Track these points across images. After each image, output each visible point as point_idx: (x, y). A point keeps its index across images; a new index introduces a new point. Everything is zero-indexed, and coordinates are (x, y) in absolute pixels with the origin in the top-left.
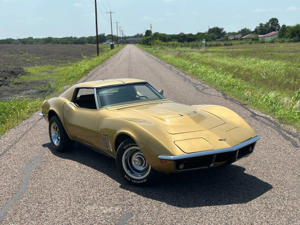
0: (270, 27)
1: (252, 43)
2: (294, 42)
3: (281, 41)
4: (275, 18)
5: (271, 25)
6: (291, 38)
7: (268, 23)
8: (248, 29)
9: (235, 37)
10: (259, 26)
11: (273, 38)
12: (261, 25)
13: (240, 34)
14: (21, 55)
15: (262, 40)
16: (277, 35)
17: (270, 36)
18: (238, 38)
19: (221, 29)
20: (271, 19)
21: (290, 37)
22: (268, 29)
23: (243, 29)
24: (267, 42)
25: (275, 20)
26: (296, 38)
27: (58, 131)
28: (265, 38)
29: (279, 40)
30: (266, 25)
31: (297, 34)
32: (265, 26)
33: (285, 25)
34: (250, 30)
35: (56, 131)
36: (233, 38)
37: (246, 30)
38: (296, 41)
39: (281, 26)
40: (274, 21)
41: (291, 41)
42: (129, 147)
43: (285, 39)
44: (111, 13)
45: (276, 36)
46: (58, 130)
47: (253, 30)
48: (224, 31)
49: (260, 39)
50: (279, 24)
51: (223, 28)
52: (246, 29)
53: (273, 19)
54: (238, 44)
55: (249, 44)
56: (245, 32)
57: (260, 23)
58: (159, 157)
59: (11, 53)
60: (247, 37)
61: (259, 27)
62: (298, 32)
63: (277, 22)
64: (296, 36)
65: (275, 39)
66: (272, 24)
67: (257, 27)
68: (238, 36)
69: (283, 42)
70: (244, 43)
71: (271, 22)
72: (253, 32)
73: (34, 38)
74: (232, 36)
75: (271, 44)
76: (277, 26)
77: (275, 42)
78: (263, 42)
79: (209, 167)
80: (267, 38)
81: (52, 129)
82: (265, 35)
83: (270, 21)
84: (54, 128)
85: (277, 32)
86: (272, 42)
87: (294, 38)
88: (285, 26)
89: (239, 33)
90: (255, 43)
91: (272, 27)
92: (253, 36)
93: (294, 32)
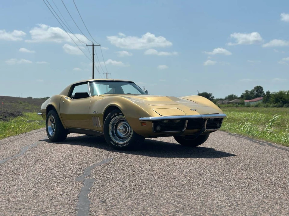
0: (255, 94)
1: (238, 106)
2: (278, 107)
3: (266, 106)
4: (260, 86)
5: (256, 93)
6: (275, 104)
7: (253, 91)
8: (235, 96)
9: (222, 102)
10: (244, 92)
11: (257, 103)
12: (247, 92)
13: (228, 100)
14: (20, 104)
15: (248, 104)
16: (262, 100)
17: (255, 101)
18: (225, 103)
19: (209, 94)
20: (256, 87)
21: (274, 102)
22: (254, 96)
23: (230, 96)
24: (252, 106)
25: (260, 87)
26: (279, 104)
27: (54, 124)
28: (250, 103)
29: (264, 105)
30: (252, 92)
31: (280, 100)
32: (250, 93)
33: (269, 91)
34: (237, 96)
35: (53, 123)
36: (221, 103)
37: (233, 97)
38: (279, 107)
39: (265, 93)
40: (259, 89)
41: (275, 106)
42: (115, 116)
43: (269, 104)
44: (107, 74)
45: (261, 102)
46: (54, 122)
47: (239, 96)
48: (212, 96)
49: (246, 104)
50: (264, 92)
51: (211, 94)
52: (232, 95)
53: (257, 86)
54: (225, 107)
55: (235, 107)
56: (231, 97)
57: (246, 90)
58: (140, 119)
59: (11, 102)
60: (233, 101)
61: (245, 94)
62: (281, 98)
63: (262, 90)
64: (279, 102)
65: (259, 104)
66: (257, 91)
67: (243, 94)
68: (226, 101)
69: (267, 106)
70: (231, 106)
71: (256, 90)
72: (239, 98)
73: (33, 98)
74: (220, 101)
75: (256, 108)
76: (262, 93)
77: (260, 106)
78: (249, 106)
79: (181, 131)
80: (252, 103)
81: (49, 121)
82: (250, 101)
83: (255, 88)
84: (51, 120)
85: (262, 98)
86: (257, 106)
87: (278, 103)
88: (269, 93)
89: (226, 98)
90: (241, 106)
91: (257, 94)
92: (239, 101)
93: (277, 98)
